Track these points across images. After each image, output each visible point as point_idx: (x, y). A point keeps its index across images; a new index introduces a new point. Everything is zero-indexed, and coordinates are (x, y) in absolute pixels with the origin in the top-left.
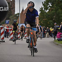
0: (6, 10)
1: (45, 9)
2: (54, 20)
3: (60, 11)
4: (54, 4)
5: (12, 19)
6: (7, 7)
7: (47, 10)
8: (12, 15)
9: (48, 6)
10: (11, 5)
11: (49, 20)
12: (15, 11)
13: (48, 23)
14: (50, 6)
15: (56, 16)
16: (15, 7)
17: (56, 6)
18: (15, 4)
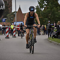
0: (2, 9)
1: (40, 7)
2: (49, 17)
3: (55, 9)
4: (49, 2)
5: (9, 17)
6: (3, 6)
7: (42, 8)
8: (9, 13)
9: (44, 4)
10: (8, 4)
11: (45, 18)
12: (12, 10)
13: (44, 21)
14: (45, 5)
15: (51, 14)
16: (12, 6)
17: (51, 5)
18: (12, 3)
